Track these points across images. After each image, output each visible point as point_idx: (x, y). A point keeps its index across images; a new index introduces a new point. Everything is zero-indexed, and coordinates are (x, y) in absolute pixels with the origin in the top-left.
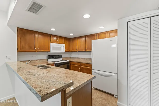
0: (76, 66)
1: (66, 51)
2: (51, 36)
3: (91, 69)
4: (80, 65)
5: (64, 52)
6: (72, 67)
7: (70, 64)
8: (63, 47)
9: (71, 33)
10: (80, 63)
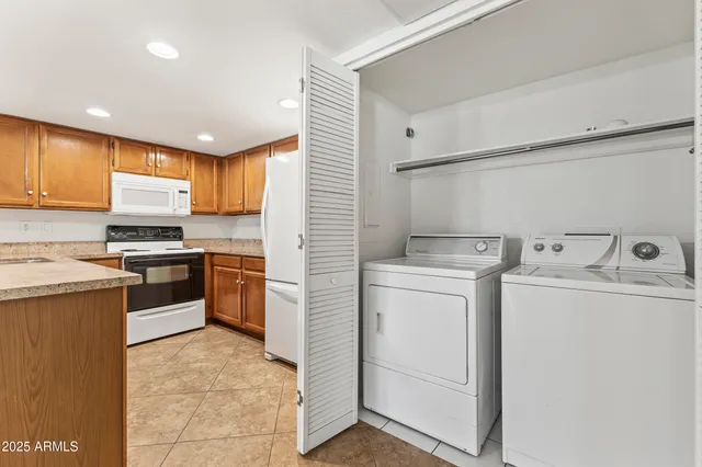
0: (227, 273)
1: (199, 209)
2: (117, 144)
3: (264, 279)
4: (241, 268)
5: (189, 213)
6: (218, 275)
7: (212, 266)
8: (180, 192)
9: (199, 133)
10: (242, 257)
